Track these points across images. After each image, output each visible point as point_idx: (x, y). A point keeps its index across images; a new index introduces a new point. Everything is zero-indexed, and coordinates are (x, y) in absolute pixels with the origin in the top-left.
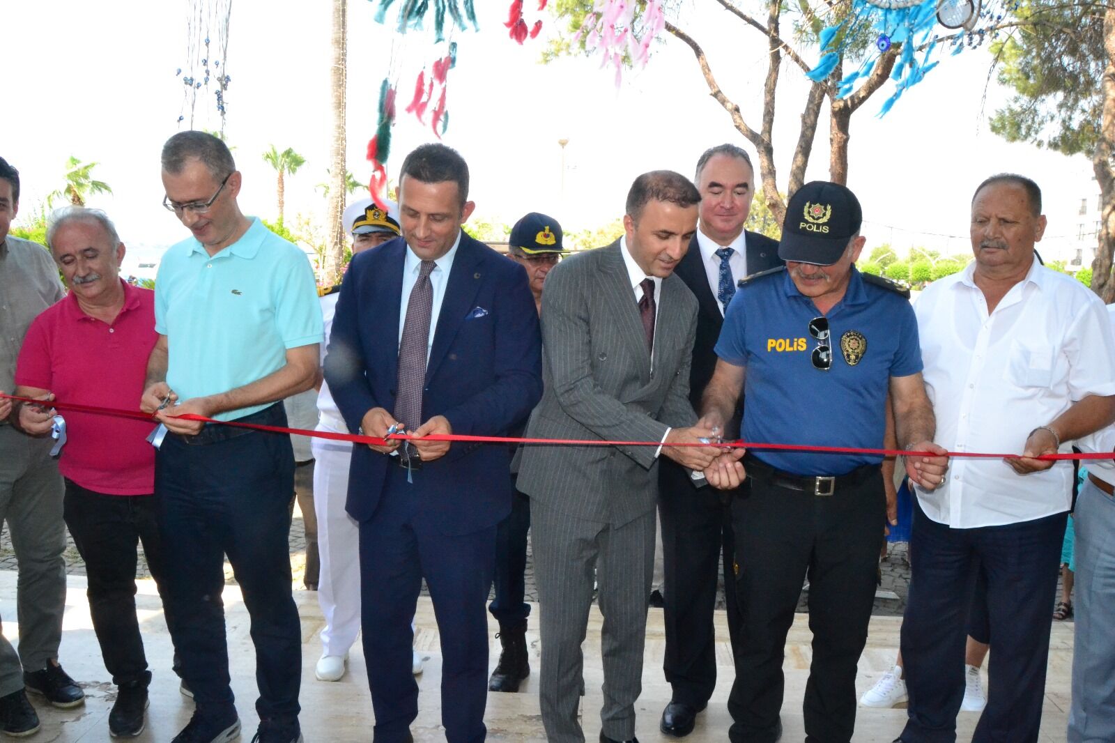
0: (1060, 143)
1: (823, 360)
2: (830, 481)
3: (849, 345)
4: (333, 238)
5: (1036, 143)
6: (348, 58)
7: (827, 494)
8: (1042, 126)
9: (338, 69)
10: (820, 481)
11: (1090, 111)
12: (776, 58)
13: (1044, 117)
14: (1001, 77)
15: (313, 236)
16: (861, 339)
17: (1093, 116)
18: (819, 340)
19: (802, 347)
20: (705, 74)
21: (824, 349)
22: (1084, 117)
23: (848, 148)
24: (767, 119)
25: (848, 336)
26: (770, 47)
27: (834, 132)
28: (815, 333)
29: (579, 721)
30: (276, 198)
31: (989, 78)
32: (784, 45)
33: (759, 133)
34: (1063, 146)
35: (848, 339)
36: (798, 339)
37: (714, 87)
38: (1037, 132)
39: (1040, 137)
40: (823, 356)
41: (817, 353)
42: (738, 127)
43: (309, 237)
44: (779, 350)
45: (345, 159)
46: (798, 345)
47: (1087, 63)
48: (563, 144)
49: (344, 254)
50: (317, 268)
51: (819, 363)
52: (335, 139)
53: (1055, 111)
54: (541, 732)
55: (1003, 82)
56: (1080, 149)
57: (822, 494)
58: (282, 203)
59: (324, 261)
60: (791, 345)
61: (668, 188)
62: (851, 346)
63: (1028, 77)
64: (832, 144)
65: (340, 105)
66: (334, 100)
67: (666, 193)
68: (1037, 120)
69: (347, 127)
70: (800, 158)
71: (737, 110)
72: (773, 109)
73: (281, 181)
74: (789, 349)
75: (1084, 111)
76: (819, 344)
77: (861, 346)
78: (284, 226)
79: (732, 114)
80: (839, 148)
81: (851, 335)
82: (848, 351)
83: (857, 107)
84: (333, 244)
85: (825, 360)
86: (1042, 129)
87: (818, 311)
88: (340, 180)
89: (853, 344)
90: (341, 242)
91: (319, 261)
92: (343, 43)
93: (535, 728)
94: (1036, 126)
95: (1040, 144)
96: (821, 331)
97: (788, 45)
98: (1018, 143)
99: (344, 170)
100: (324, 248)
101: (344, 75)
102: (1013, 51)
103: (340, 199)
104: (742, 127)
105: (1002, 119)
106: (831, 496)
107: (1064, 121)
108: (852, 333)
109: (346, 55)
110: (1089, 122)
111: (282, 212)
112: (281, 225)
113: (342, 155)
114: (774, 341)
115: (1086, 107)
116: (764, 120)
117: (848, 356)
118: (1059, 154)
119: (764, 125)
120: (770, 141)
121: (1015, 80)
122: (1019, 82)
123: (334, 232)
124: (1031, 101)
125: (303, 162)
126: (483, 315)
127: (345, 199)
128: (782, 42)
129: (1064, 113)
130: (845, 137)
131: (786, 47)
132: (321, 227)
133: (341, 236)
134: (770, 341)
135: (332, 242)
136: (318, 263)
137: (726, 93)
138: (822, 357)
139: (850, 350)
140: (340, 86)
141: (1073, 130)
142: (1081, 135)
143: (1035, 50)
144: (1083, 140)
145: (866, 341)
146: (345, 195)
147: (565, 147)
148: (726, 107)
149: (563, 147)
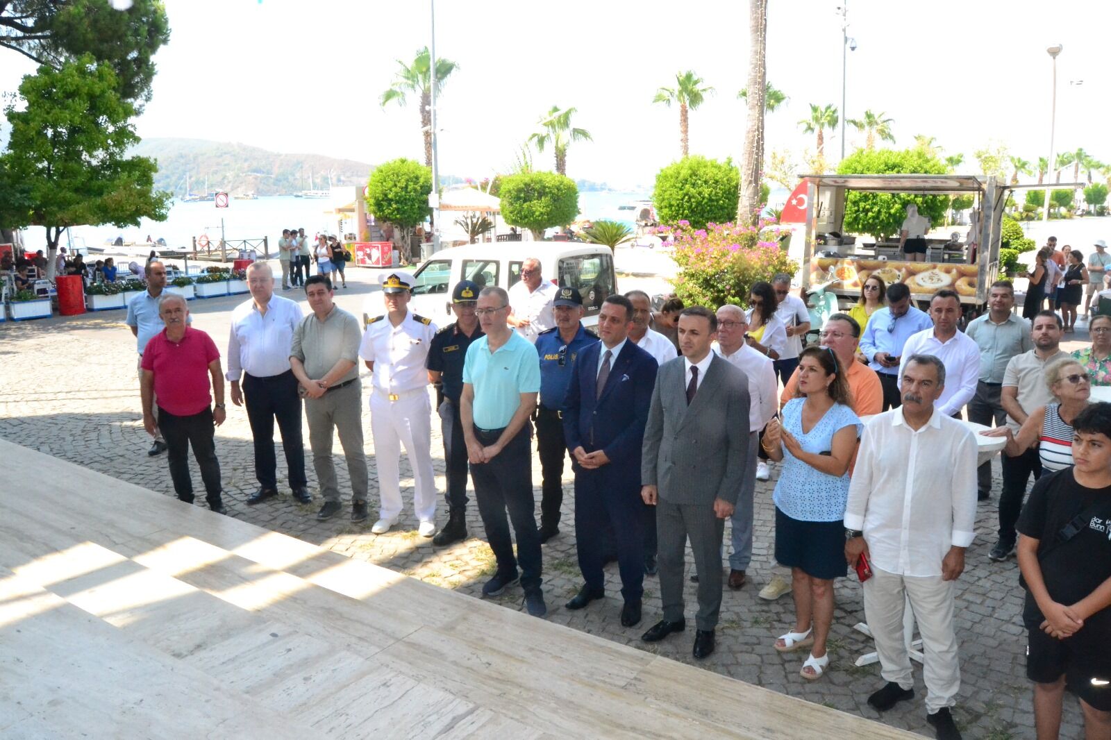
4: (748, 176)
48: (1054, 53)
84: (748, 182)
90: (756, 181)
125: (783, 99)
133: (757, 174)
135: (746, 181)
147: (1057, 57)
149: (1054, 58)
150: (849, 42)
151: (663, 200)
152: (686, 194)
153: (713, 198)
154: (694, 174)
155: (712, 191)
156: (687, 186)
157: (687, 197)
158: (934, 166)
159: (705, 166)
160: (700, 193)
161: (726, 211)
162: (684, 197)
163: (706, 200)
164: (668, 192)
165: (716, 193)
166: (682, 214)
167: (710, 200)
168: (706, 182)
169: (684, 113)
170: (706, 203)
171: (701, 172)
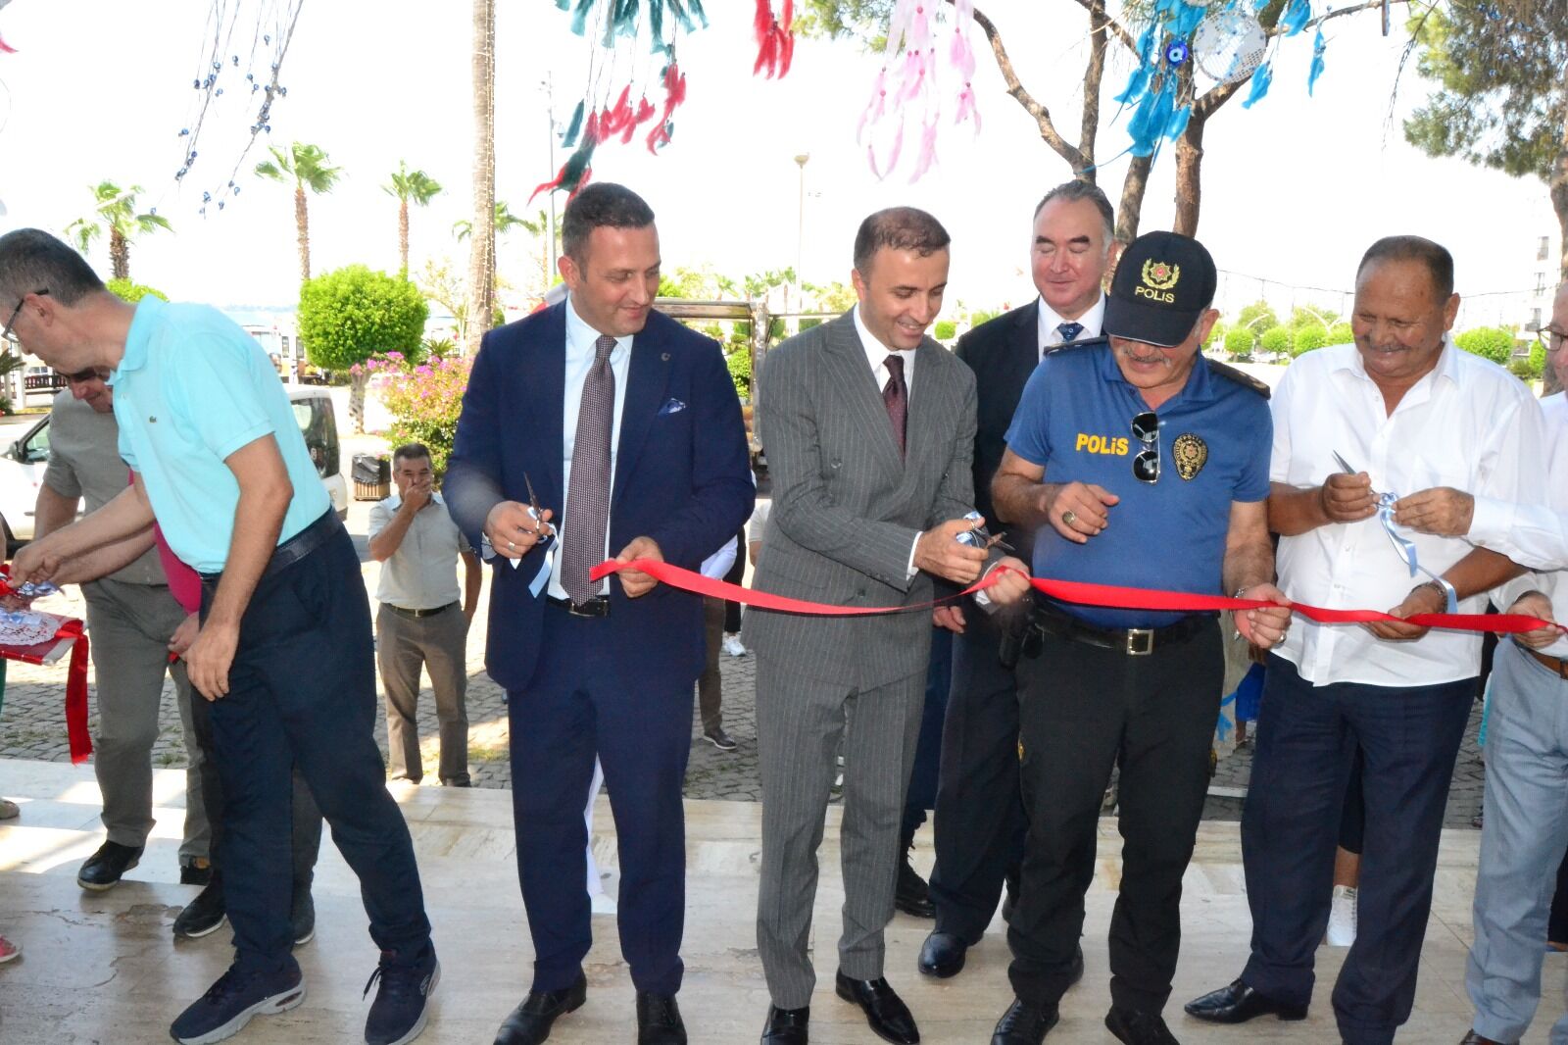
0: (1503, 159)
1: (1147, 470)
2: (1147, 636)
3: (1184, 453)
4: (478, 297)
5: (1470, 158)
6: (497, 42)
7: (1142, 653)
8: (1480, 134)
9: (483, 57)
10: (1134, 635)
11: (1548, 113)
12: (1100, 40)
13: (1481, 121)
14: (1423, 66)
15: (450, 293)
16: (1200, 445)
17: (1552, 120)
18: (1145, 444)
19: (1122, 450)
20: (1000, 62)
21: (1150, 456)
22: (1539, 122)
23: (1201, 168)
24: (1088, 127)
25: (1184, 441)
26: (1091, 26)
27: (1181, 145)
28: (1139, 434)
29: (810, 956)
30: (397, 239)
31: (1400, 69)
32: (1109, 23)
33: (1077, 147)
34: (1508, 164)
35: (1183, 445)
36: (1118, 438)
37: (1013, 81)
38: (1471, 143)
39: (1475, 148)
40: (1148, 465)
41: (1139, 462)
42: (1046, 138)
43: (444, 294)
44: (1092, 450)
45: (493, 185)
46: (1117, 447)
47: (1545, 44)
48: (801, 161)
49: (494, 320)
50: (456, 337)
51: (1142, 475)
52: (480, 156)
53: (1499, 113)
54: (757, 972)
55: (1425, 73)
56: (1532, 167)
57: (1138, 653)
58: (405, 247)
59: (465, 328)
60: (1108, 445)
61: (903, 230)
62: (1187, 453)
63: (1461, 66)
64: (1178, 163)
65: (486, 108)
66: (477, 102)
67: (901, 237)
68: (1473, 124)
69: (495, 141)
70: (1134, 183)
71: (1045, 114)
72: (1096, 111)
73: (404, 216)
74: (1105, 451)
75: (1539, 114)
76: (1144, 448)
77: (1199, 456)
78: (409, 280)
79: (1038, 120)
80: (1189, 168)
81: (1187, 439)
82: (1182, 460)
83: (1214, 111)
84: (478, 305)
85: (1152, 471)
86: (1478, 138)
87: (1145, 403)
88: (486, 216)
89: (1190, 451)
90: (488, 304)
91: (459, 328)
92: (489, 21)
93: (752, 966)
94: (1470, 133)
95: (1476, 159)
96: (1147, 432)
97: (1116, 22)
98: (1443, 158)
99: (491, 199)
100: (465, 309)
101: (491, 66)
102: (1440, 29)
103: (487, 242)
104: (1052, 138)
105: (1422, 122)
106: (1148, 656)
107: (1510, 127)
108: (1189, 437)
109: (493, 38)
110: (1546, 129)
111: (405, 260)
112: (405, 278)
113: (489, 179)
114: (1086, 437)
115: (1543, 109)
116: (1083, 128)
117: (1183, 466)
118: (1501, 175)
119: (1083, 135)
120: (1092, 158)
121: (1443, 69)
122: (1448, 73)
123: (480, 288)
124: (1462, 100)
125: (438, 189)
126: (679, 409)
127: (493, 242)
128: (1108, 19)
129: (1512, 117)
130: (1197, 152)
131: (1114, 26)
132: (461, 280)
133: (489, 294)
134: (1081, 436)
135: (476, 303)
136: (457, 331)
137: (1030, 90)
138: (1147, 467)
139: (1186, 460)
140: (485, 82)
141: (1524, 140)
142: (1535, 148)
143: (1471, 26)
144: (1539, 154)
145: (1207, 448)
146: (494, 237)
147: (804, 166)
148: (1029, 110)
149: (801, 167)
150: (556, 126)
151: (314, 326)
152: (349, 318)
153: (387, 324)
154: (358, 290)
155: (384, 314)
156: (350, 307)
157: (349, 322)
158: (669, 287)
159: (372, 280)
160: (367, 317)
161: (403, 341)
162: (346, 321)
163: (376, 327)
164: (323, 315)
165: (390, 317)
166: (343, 345)
167: (383, 326)
168: (375, 302)
169: (301, 201)
170: (376, 331)
171: (367, 288)
